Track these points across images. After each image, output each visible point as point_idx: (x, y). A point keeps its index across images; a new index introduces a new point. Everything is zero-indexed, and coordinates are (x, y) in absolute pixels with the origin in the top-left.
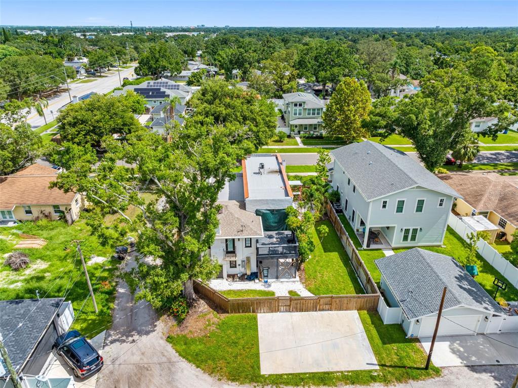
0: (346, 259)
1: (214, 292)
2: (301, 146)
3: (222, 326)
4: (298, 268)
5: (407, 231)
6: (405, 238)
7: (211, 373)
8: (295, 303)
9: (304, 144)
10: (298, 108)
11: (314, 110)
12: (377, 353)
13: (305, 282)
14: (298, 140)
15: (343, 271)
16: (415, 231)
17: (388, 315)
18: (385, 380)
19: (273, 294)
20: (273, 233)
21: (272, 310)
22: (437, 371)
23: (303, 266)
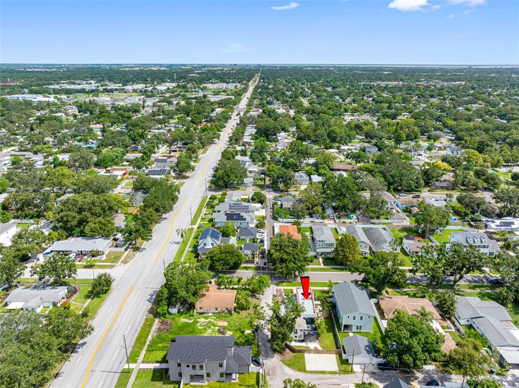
0: (335, 336)
1: (291, 346)
2: (322, 266)
3: (294, 357)
4: (318, 339)
5: (358, 326)
6: (357, 329)
7: (293, 369)
8: (316, 351)
9: (324, 265)
10: (321, 243)
11: (330, 244)
12: (339, 367)
13: (320, 344)
14: (321, 260)
15: (333, 340)
16: (360, 326)
17: (344, 356)
18: (340, 374)
19: (309, 348)
20: (309, 326)
21: (309, 353)
22: (354, 372)
23: (319, 338)
